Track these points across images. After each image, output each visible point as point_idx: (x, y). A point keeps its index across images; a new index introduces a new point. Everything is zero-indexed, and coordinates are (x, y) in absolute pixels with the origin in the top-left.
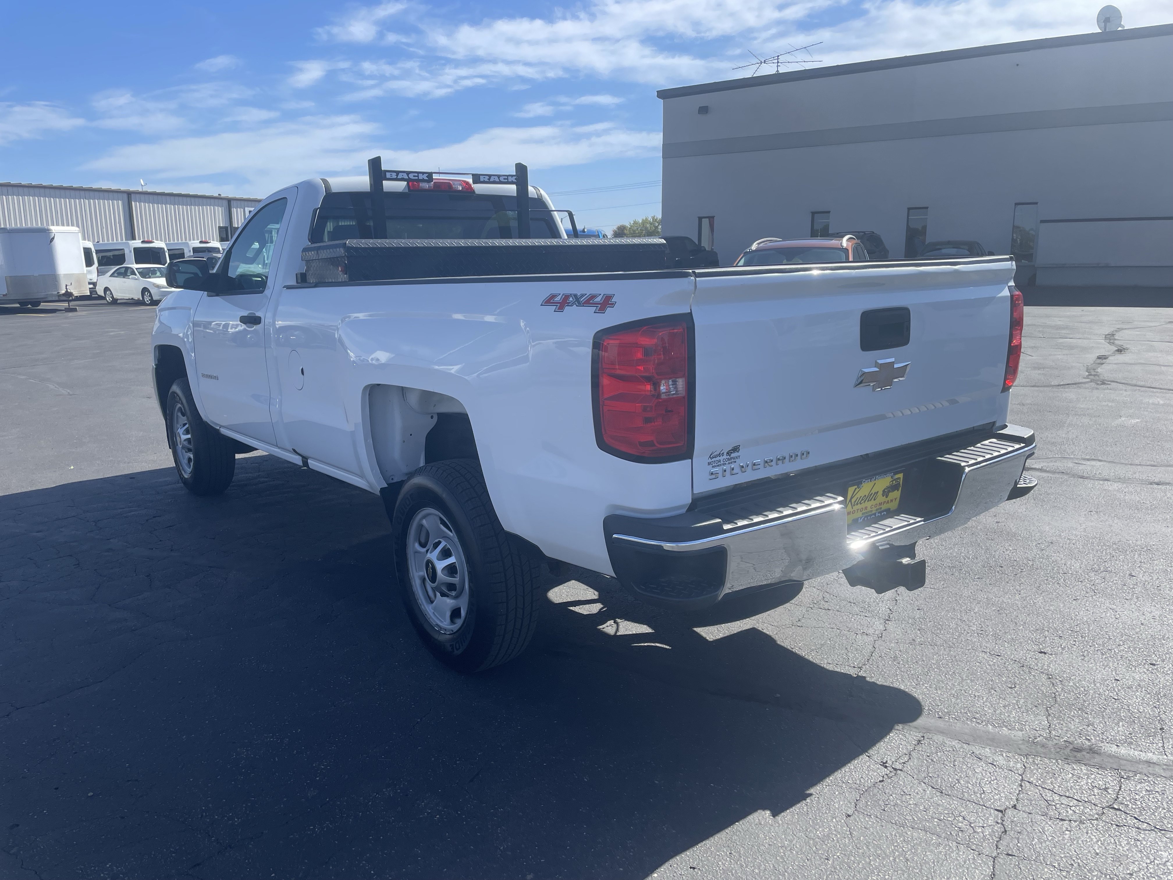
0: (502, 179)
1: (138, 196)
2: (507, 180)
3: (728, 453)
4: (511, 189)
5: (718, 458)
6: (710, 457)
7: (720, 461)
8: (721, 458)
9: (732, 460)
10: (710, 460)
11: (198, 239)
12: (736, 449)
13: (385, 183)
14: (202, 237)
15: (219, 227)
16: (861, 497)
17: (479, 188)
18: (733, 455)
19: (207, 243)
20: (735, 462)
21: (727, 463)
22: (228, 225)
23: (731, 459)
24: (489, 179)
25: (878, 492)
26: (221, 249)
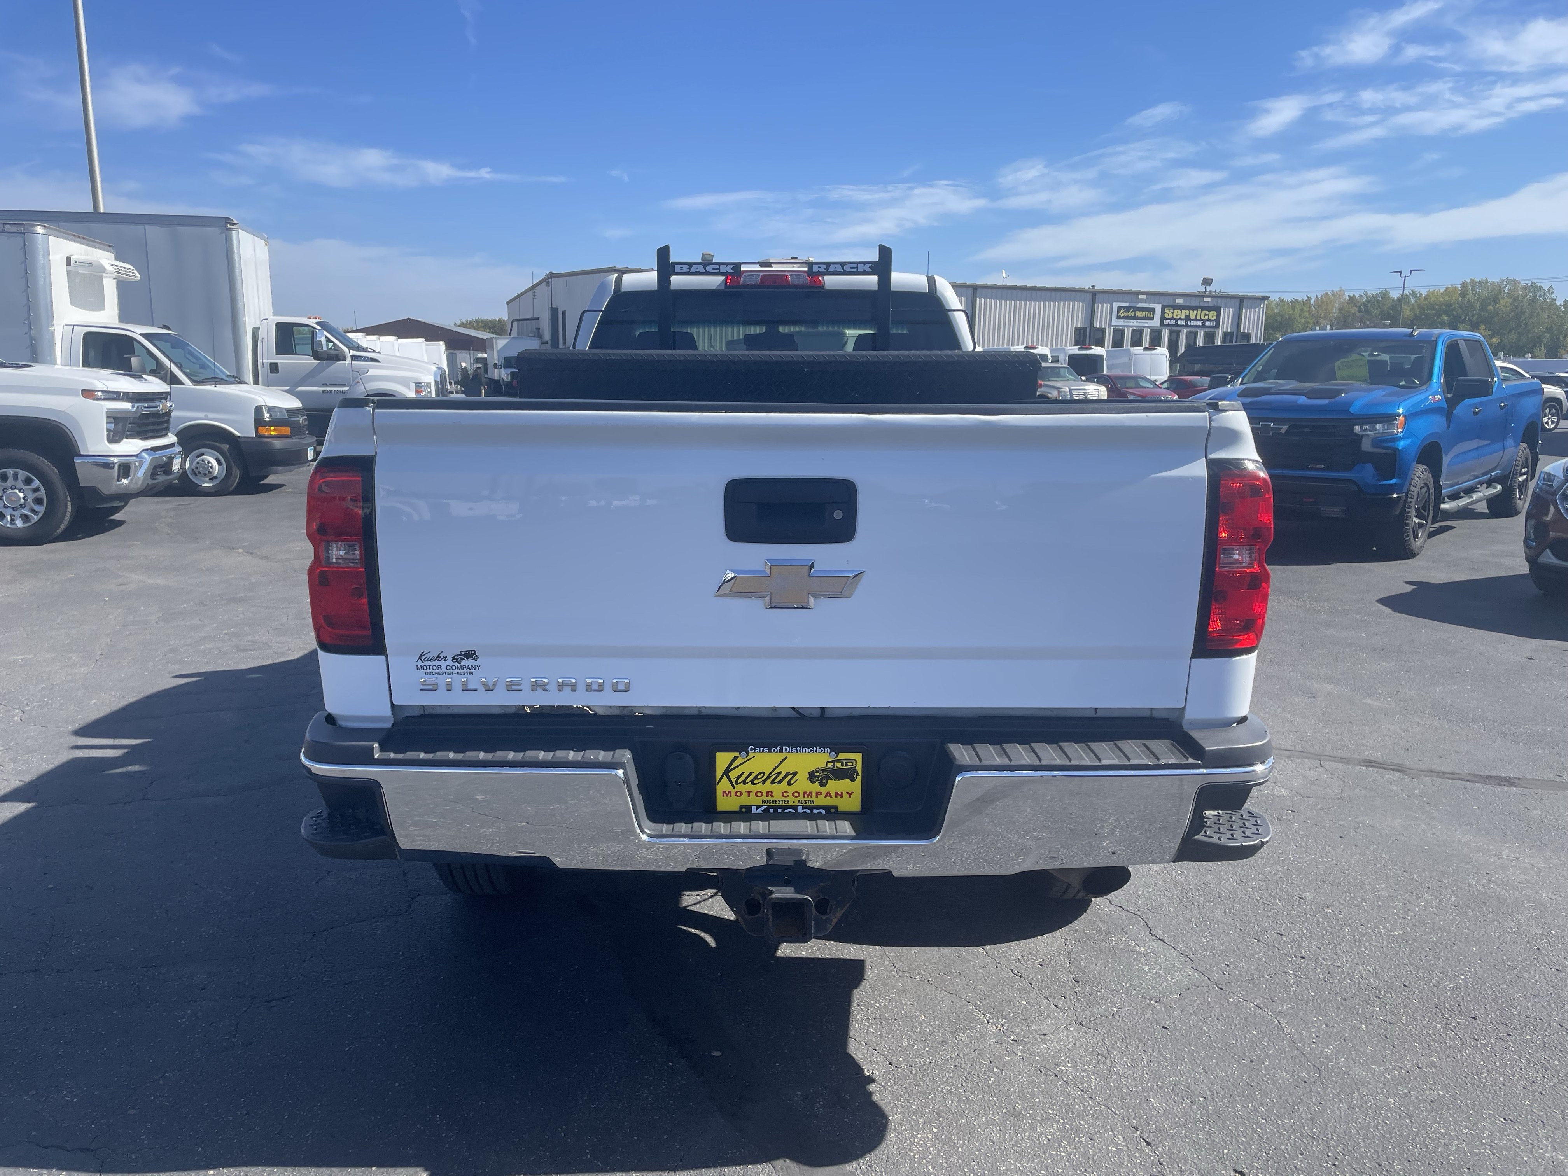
0: (847, 268)
1: (984, 291)
2: (856, 270)
3: (455, 658)
4: (871, 281)
5: (436, 663)
6: (420, 658)
7: (440, 667)
8: (443, 664)
9: (465, 670)
10: (420, 663)
11: (1023, 344)
12: (469, 655)
13: (674, 279)
14: (1027, 342)
15: (1075, 328)
16: (751, 773)
17: (831, 281)
18: (464, 663)
19: (1034, 348)
20: (472, 673)
21: (456, 671)
22: (1087, 325)
23: (462, 667)
24: (827, 269)
25: (795, 773)
26: (1049, 356)
